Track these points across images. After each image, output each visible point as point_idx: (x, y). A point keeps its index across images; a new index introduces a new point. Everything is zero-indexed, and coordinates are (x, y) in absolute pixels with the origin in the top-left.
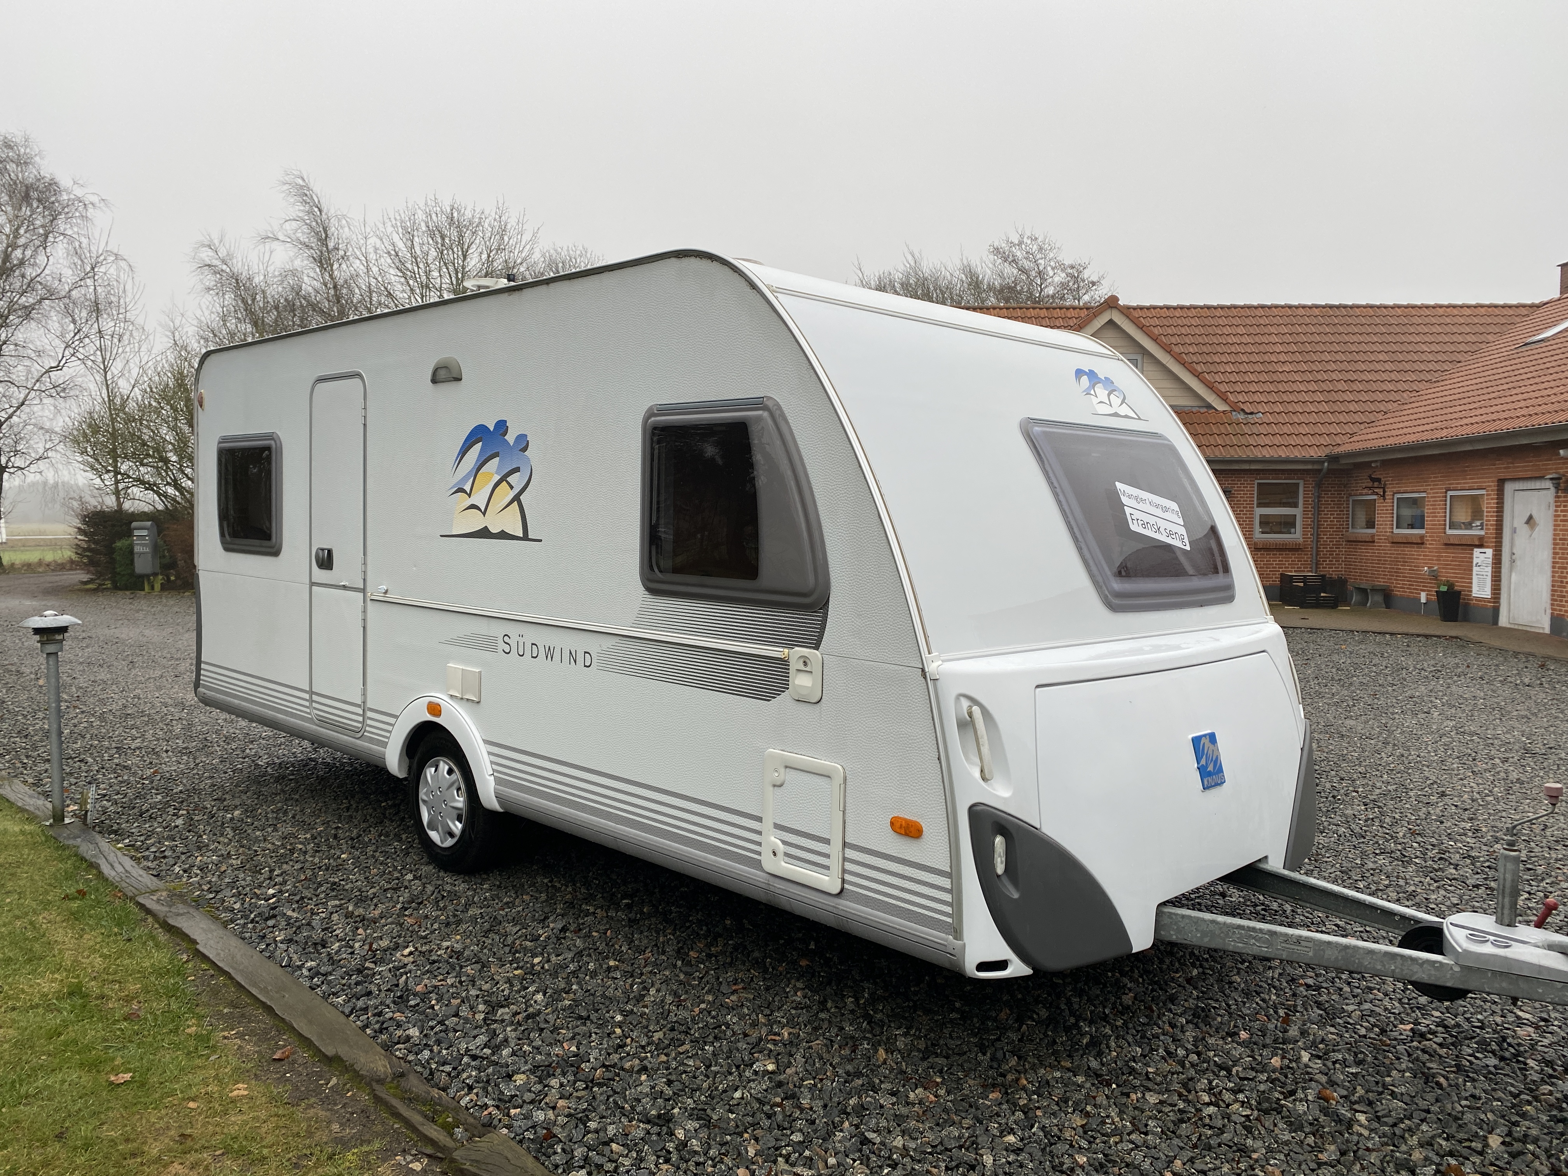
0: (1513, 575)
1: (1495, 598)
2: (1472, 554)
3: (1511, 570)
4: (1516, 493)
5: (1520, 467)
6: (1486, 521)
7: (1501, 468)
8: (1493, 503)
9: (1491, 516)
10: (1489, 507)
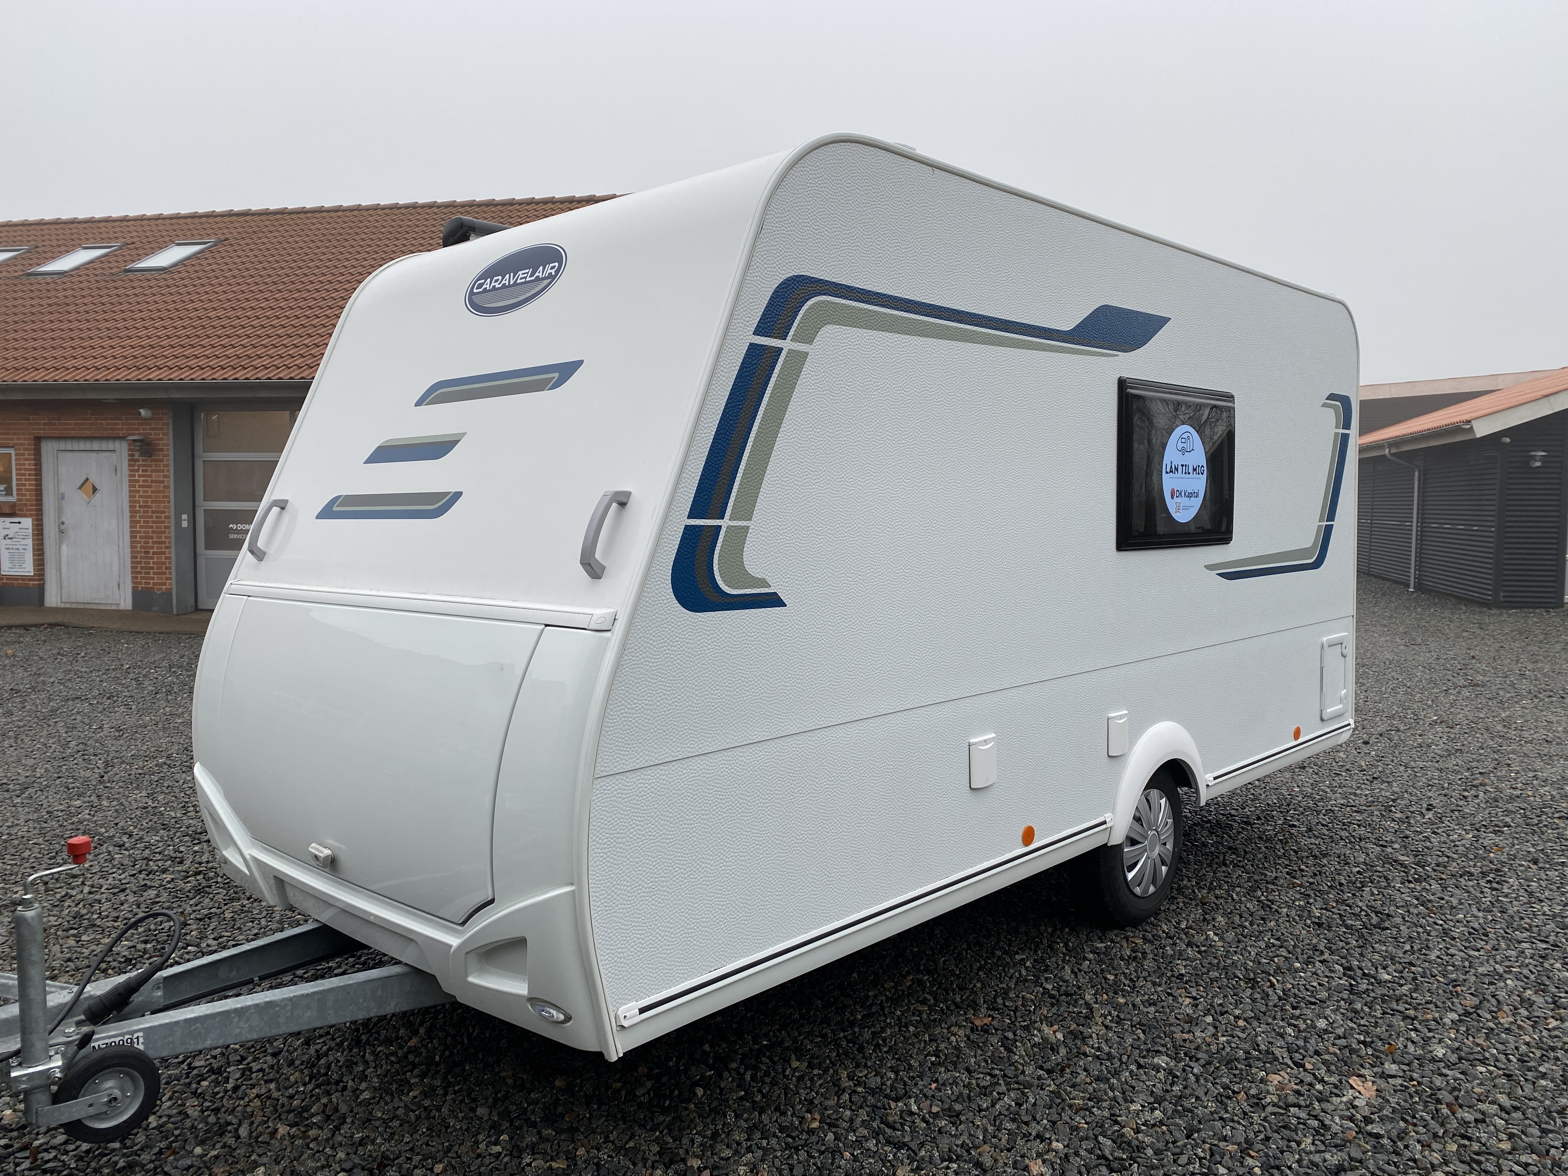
0: (64, 547)
1: (40, 575)
3: (60, 542)
4: (60, 454)
5: (70, 424)
6: (17, 485)
7: (39, 424)
8: (29, 464)
9: (26, 480)
10: (21, 469)
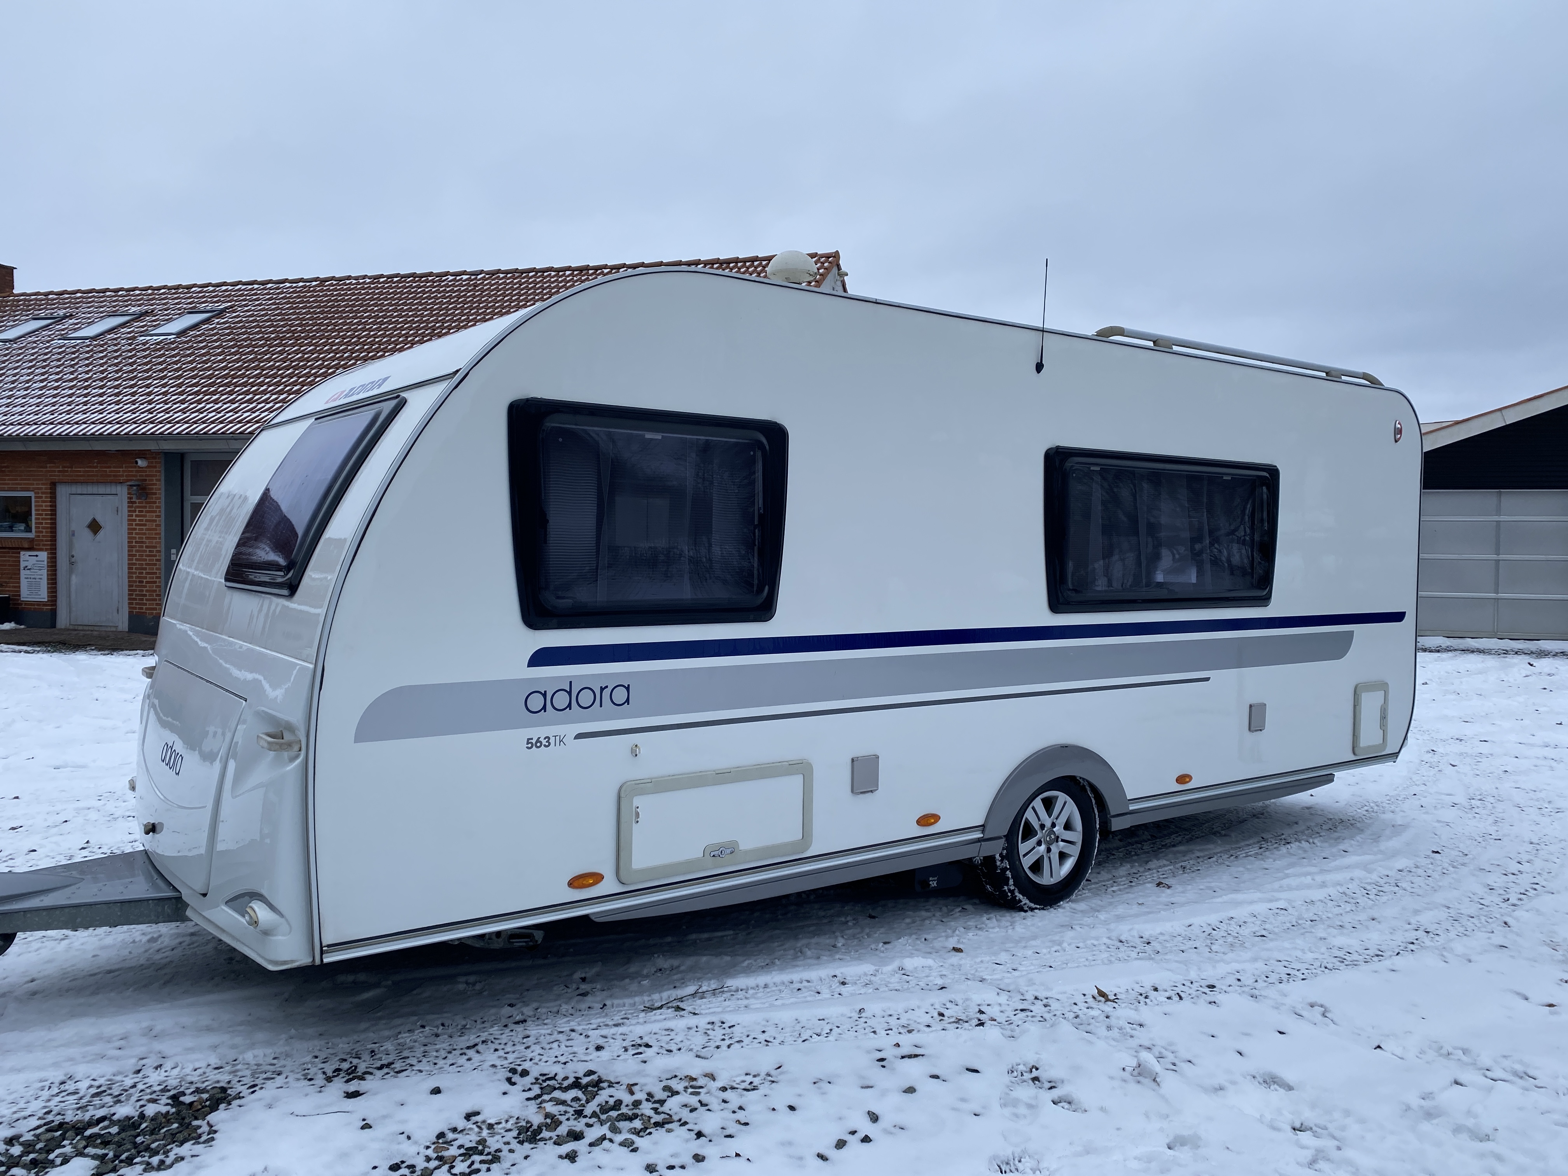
0: (74, 578)
1: (52, 601)
2: (19, 557)
3: (71, 572)
4: (72, 497)
5: (80, 471)
6: (36, 523)
7: (55, 471)
8: (46, 506)
9: (43, 519)
10: (39, 510)
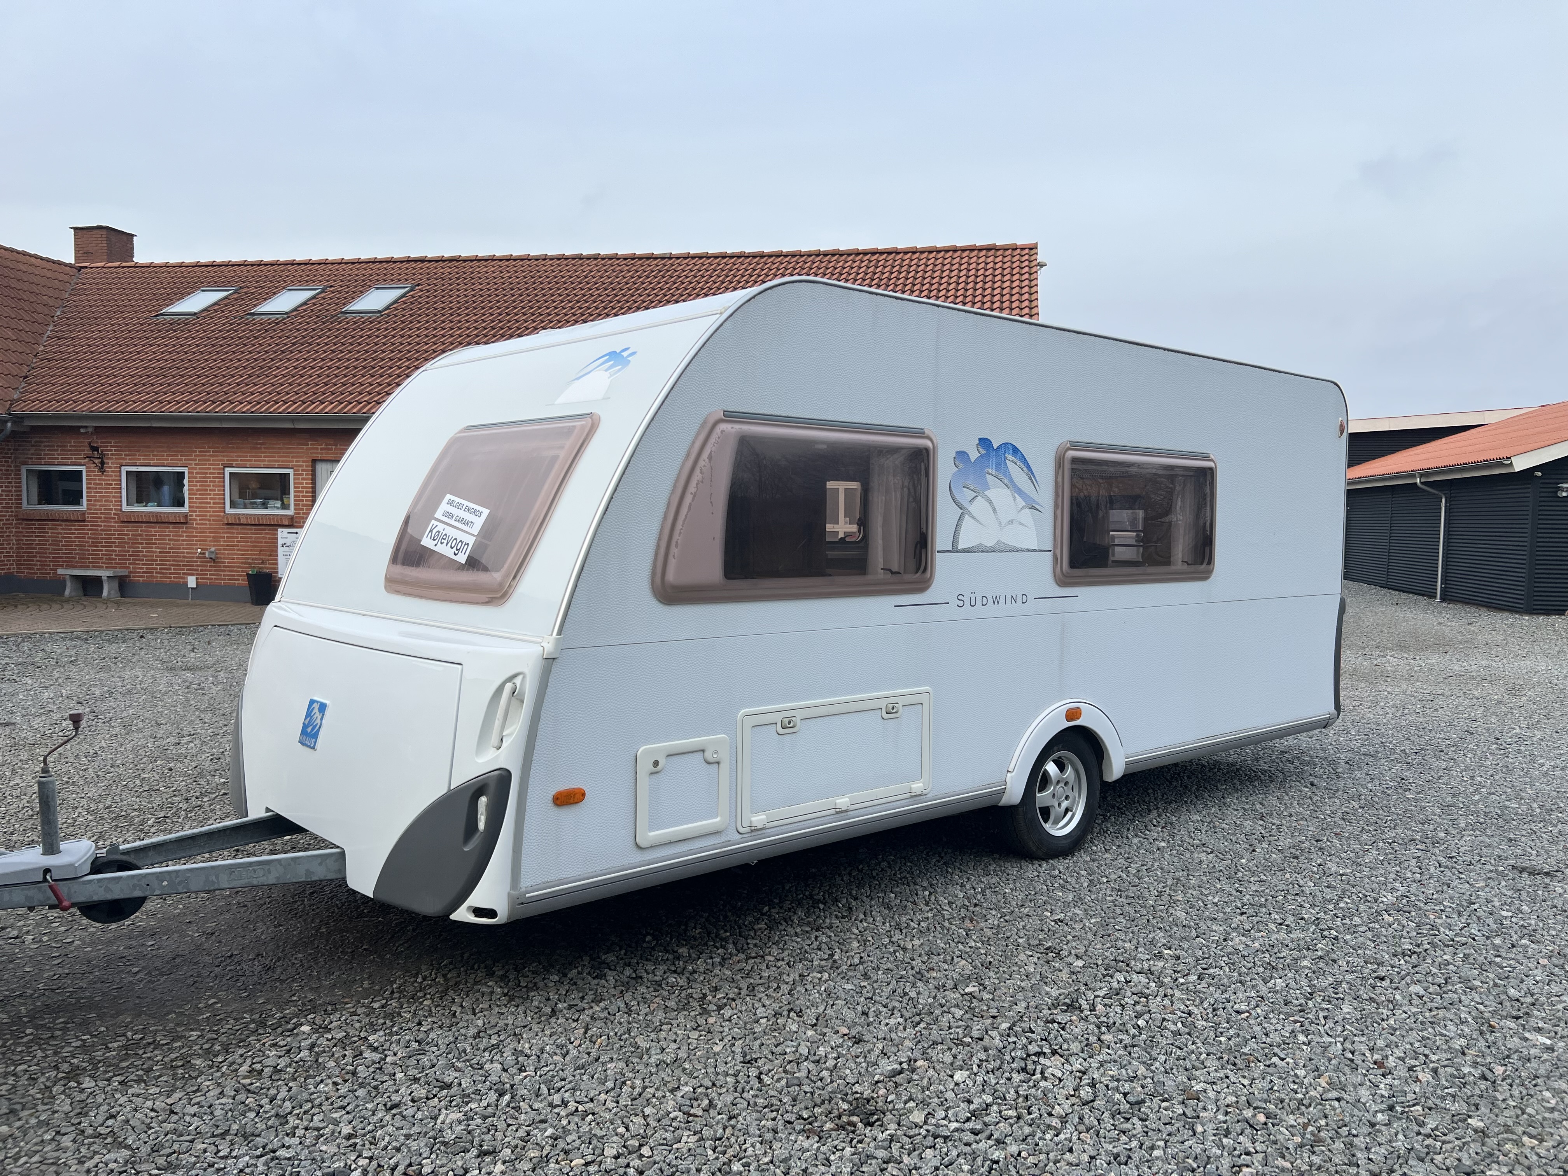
2: (277, 534)
6: (295, 501)
7: (317, 449)
8: (306, 483)
9: (303, 496)
10: (298, 487)
